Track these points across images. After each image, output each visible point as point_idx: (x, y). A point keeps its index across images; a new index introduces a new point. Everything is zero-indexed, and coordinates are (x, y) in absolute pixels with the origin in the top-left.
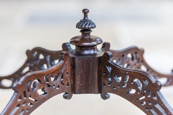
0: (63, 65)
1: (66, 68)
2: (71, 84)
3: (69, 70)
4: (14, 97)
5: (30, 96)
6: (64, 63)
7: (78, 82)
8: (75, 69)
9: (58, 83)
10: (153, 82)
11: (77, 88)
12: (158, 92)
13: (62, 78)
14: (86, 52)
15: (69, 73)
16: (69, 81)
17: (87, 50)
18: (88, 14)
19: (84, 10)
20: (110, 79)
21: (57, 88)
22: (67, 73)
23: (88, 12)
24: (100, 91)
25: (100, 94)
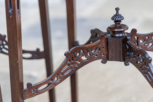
0: (100, 42)
1: (102, 44)
2: (106, 54)
3: (105, 45)
4: (66, 60)
5: (76, 60)
6: (101, 41)
7: (110, 54)
8: (108, 45)
9: (96, 54)
10: (147, 57)
11: (110, 57)
12: (149, 64)
13: (99, 50)
14: (117, 35)
15: (104, 48)
16: (105, 53)
17: (118, 34)
18: (119, 11)
19: (116, 9)
20: (128, 53)
21: (96, 57)
22: (103, 48)
23: (119, 9)
24: (124, 60)
25: (124, 62)
